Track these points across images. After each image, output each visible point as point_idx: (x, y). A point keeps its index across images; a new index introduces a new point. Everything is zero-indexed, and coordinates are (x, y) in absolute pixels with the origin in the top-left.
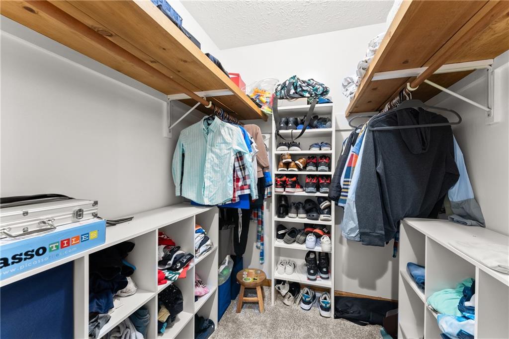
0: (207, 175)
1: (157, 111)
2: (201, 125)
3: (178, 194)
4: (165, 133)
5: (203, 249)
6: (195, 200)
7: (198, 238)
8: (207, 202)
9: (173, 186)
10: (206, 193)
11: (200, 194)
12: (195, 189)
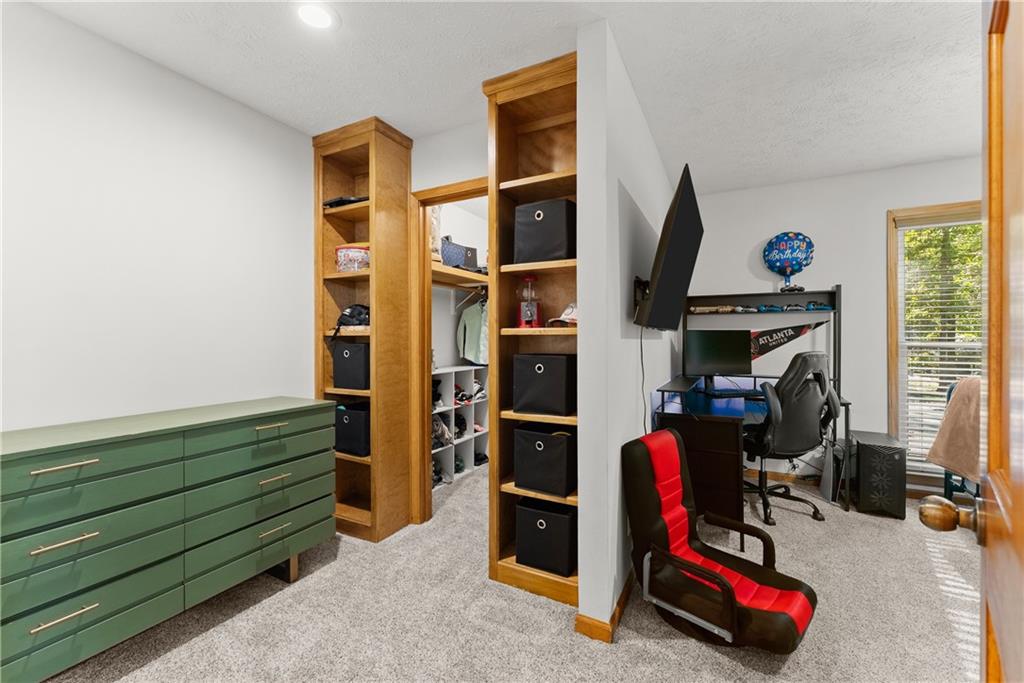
0: (481, 343)
1: (447, 297)
2: (477, 306)
3: (462, 356)
4: (452, 312)
5: (479, 395)
6: (473, 360)
7: (476, 387)
8: (482, 362)
9: (458, 351)
10: (481, 355)
11: (477, 357)
12: (474, 352)
